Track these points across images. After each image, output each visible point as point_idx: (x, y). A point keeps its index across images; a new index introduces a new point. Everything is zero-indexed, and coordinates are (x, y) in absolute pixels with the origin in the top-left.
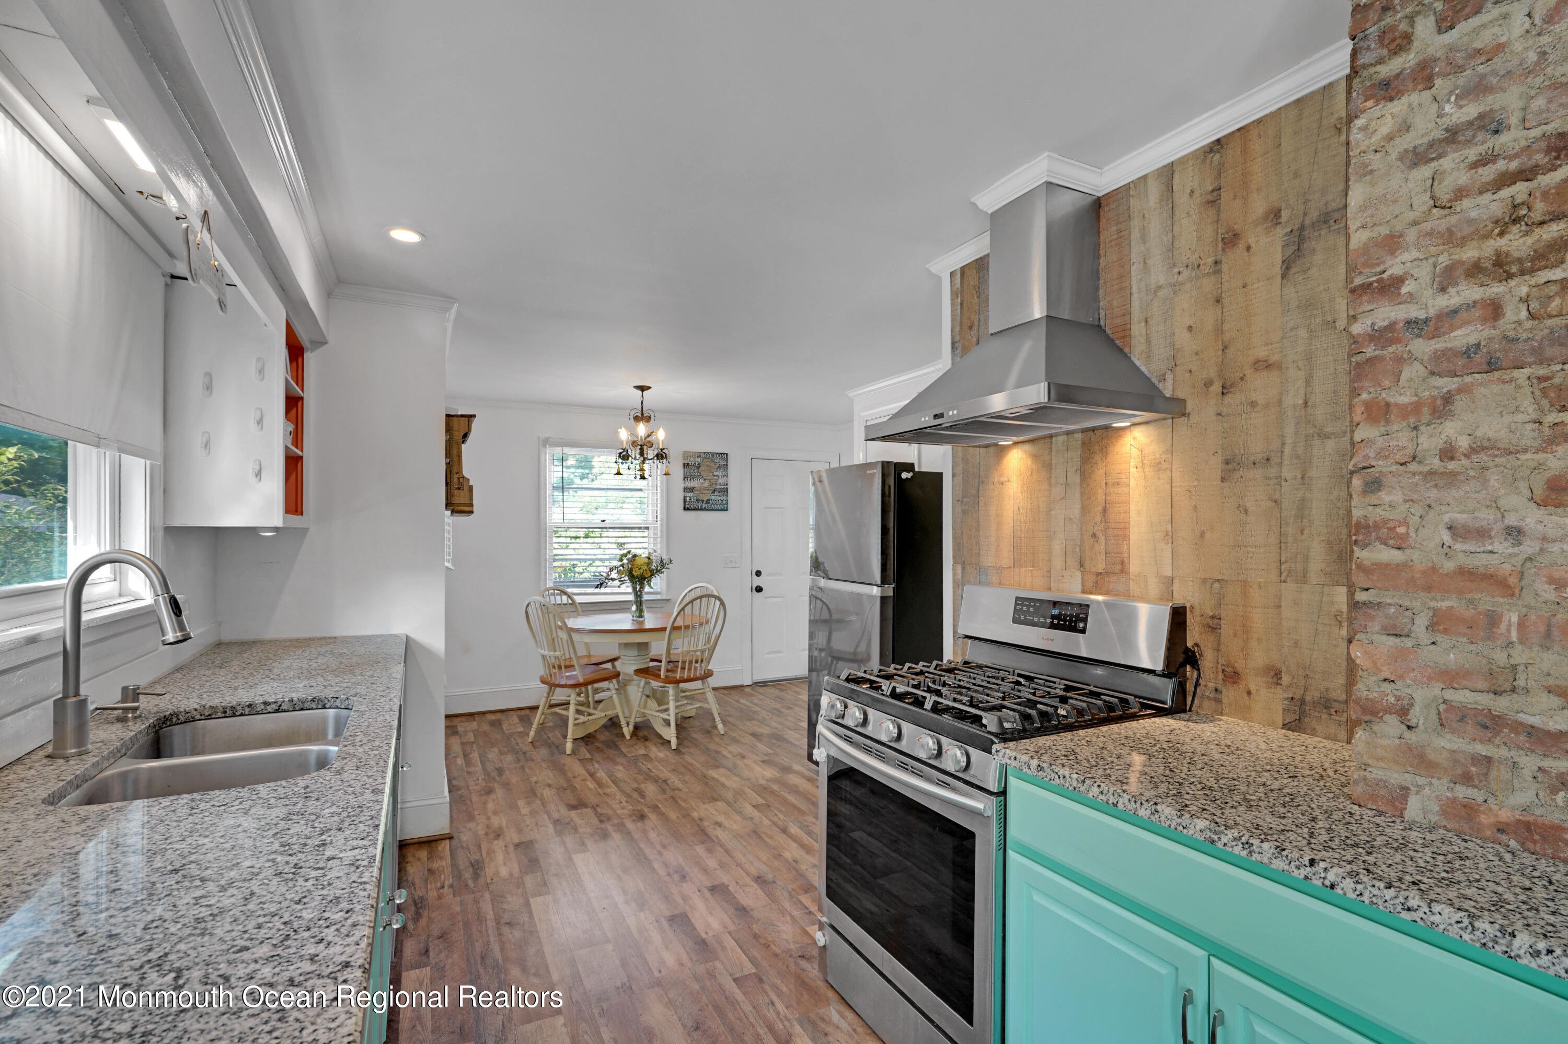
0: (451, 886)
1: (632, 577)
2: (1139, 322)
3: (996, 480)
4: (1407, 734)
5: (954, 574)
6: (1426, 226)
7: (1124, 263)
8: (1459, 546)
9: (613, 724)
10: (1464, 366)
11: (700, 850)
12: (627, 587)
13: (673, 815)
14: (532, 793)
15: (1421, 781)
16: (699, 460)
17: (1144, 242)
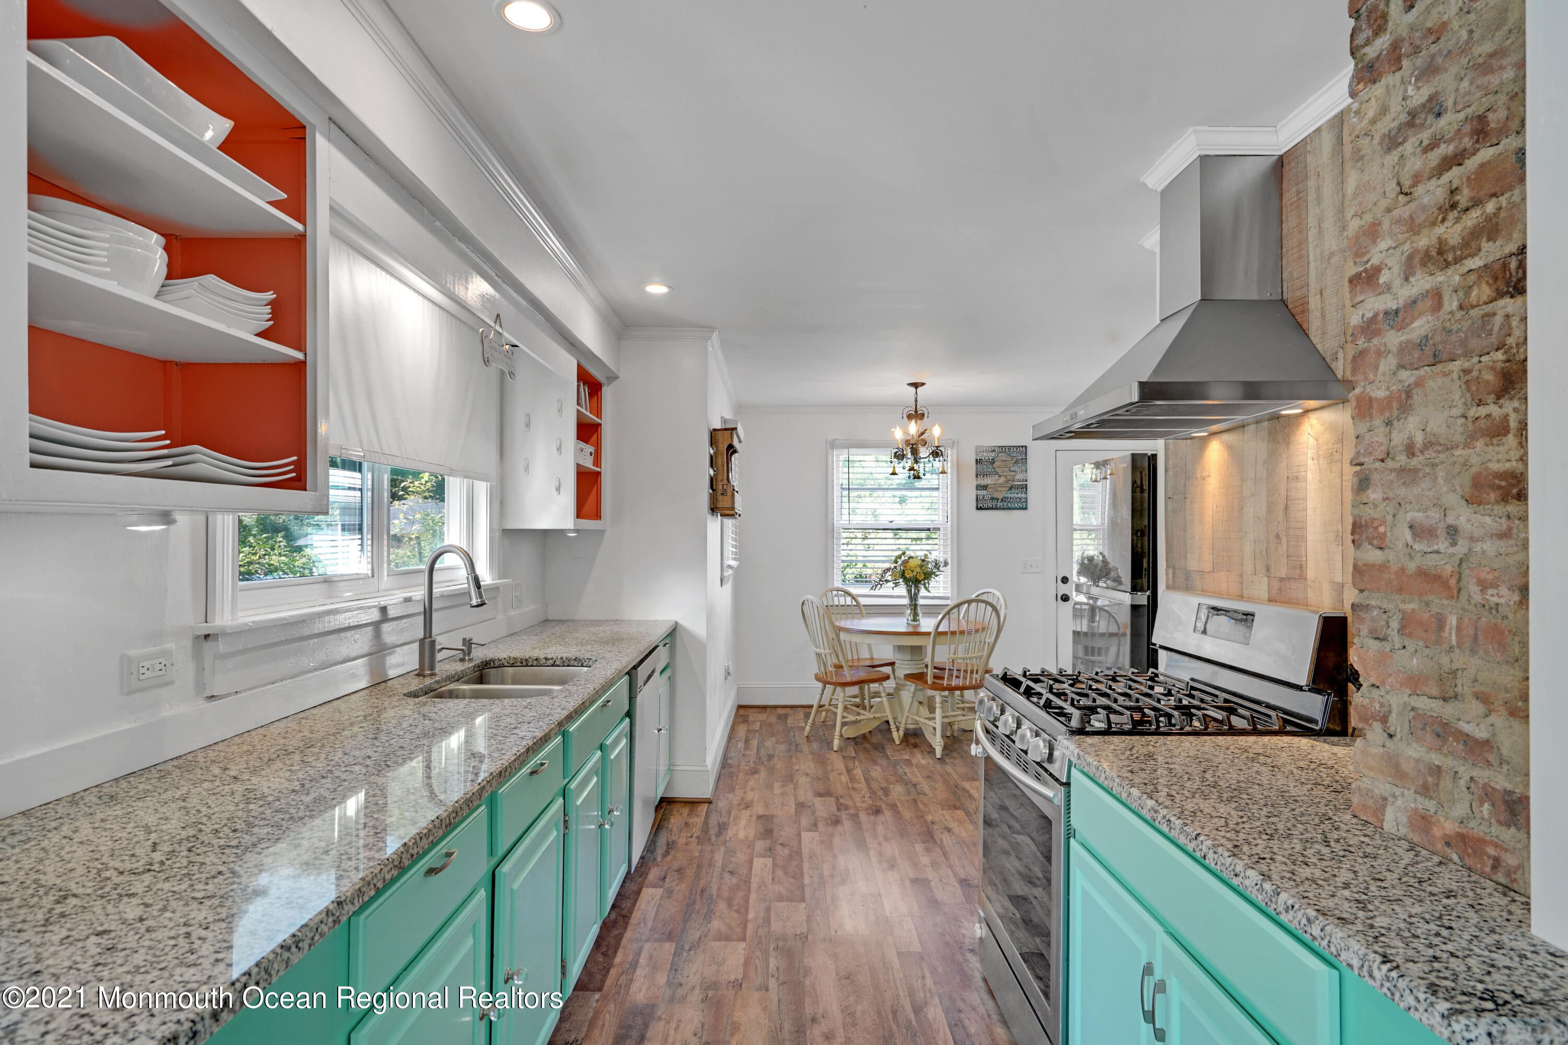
0: (698, 837)
1: (906, 580)
2: (1316, 295)
3: (1199, 475)
4: (1389, 743)
5: (1167, 579)
6: (1396, 213)
7: (1302, 228)
8: (1417, 546)
9: (885, 727)
10: (1419, 359)
11: (919, 847)
12: (902, 590)
13: (907, 814)
14: (790, 778)
15: (1398, 791)
16: (993, 454)
17: (1319, 204)
